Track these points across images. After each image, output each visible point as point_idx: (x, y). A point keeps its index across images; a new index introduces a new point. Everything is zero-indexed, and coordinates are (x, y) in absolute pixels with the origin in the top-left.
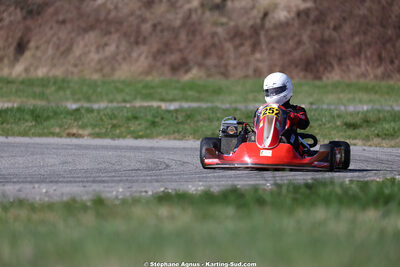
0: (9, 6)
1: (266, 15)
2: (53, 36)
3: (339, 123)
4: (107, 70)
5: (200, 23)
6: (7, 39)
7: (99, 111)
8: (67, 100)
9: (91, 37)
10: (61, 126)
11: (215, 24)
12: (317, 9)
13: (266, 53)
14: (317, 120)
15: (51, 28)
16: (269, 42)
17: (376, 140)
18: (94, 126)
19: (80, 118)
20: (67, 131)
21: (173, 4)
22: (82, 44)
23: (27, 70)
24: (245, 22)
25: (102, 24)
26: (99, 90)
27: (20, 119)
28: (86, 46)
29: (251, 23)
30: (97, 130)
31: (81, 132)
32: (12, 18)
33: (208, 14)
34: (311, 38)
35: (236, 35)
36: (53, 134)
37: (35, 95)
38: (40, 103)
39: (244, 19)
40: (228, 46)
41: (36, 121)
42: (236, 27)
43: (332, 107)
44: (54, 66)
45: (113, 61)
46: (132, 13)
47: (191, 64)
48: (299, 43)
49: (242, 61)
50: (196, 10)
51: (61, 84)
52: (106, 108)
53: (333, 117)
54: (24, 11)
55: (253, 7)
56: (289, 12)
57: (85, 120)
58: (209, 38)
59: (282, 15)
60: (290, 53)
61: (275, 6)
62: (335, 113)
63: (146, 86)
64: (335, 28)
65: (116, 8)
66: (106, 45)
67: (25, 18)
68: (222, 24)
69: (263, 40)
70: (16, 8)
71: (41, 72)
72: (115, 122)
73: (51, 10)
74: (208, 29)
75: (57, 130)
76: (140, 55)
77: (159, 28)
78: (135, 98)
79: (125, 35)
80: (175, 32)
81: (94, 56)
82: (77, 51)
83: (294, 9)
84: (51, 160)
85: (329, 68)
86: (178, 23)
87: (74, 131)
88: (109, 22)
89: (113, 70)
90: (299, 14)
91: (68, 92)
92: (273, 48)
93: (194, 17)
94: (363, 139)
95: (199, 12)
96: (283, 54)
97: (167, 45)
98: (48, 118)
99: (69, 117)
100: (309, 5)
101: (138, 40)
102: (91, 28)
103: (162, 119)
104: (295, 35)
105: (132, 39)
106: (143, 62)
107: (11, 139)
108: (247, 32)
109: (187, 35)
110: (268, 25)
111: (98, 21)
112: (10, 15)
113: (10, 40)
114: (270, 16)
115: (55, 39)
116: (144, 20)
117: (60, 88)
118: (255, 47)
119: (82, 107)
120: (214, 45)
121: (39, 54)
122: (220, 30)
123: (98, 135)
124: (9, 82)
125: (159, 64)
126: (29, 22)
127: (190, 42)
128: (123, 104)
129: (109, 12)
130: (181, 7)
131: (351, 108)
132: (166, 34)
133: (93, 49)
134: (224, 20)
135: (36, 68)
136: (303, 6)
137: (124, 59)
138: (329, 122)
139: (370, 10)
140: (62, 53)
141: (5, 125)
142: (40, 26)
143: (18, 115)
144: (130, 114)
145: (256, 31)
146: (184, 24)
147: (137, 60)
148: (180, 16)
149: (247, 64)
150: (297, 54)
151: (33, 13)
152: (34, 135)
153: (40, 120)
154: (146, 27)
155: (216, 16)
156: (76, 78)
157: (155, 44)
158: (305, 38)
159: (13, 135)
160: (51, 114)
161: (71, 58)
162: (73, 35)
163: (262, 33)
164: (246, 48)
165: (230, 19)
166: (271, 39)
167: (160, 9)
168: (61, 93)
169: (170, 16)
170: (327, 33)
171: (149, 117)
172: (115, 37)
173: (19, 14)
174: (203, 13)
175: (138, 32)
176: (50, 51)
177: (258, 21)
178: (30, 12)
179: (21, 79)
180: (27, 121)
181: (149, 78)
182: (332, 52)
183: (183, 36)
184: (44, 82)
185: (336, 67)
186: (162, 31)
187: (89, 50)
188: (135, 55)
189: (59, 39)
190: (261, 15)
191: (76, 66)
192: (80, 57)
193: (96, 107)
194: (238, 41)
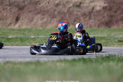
0: (13, 7)
1: (93, 8)
2: (27, 16)
3: (116, 40)
4: (44, 26)
5: (73, 11)
6: (13, 17)
7: (41, 38)
8: (31, 35)
9: (39, 16)
10: (29, 43)
11: (77, 11)
12: (109, 6)
13: (93, 21)
14: (109, 40)
15: (27, 13)
16: (94, 17)
18: (39, 42)
19: (35, 40)
20: (31, 44)
21: (64, 5)
22: (36, 18)
23: (19, 26)
24: (86, 11)
26: (41, 32)
27: (16, 41)
28: (37, 19)
29: (88, 11)
32: (14, 10)
33: (75, 8)
34: (107, 15)
35: (84, 15)
37: (21, 34)
39: (86, 10)
40: (82, 18)
41: (21, 41)
42: (84, 12)
43: (114, 36)
44: (27, 25)
45: (46, 23)
46: (52, 8)
47: (70, 24)
48: (104, 17)
49: (86, 23)
50: (71, 7)
51: (30, 30)
52: (43, 37)
53: (115, 39)
54: (18, 8)
55: (89, 6)
56: (100, 7)
57: (37, 41)
58: (76, 16)
59: (98, 8)
60: (101, 19)
61: (96, 6)
62: (115, 38)
64: (115, 12)
65: (47, 7)
66: (44, 18)
67: (18, 11)
68: (80, 11)
69: (93, 16)
70: (16, 7)
71: (24, 27)
72: (46, 41)
73: (26, 8)
74: (75, 13)
75: (28, 44)
76: (54, 21)
77: (60, 13)
79: (50, 15)
80: (64, 14)
81: (40, 22)
82: (35, 21)
83: (102, 6)
84: (25, 52)
85: (113, 24)
86: (66, 11)
87: (33, 44)
88: (44, 11)
89: (46, 26)
90: (103, 8)
91: (32, 33)
92: (96, 18)
93: (71, 9)
95: (73, 8)
96: (98, 20)
97: (62, 18)
98: (25, 40)
99: (32, 40)
100: (107, 5)
101: (54, 17)
102: (39, 13)
104: (102, 14)
105: (52, 16)
106: (55, 24)
107: (13, 47)
108: (87, 13)
109: (69, 15)
110: (94, 12)
111: (41, 11)
112: (14, 9)
113: (14, 17)
114: (95, 9)
116: (55, 10)
117: (30, 32)
118: (90, 18)
119: (36, 37)
120: (77, 18)
121: (23, 21)
122: (79, 13)
124: (13, 30)
126: (20, 12)
127: (70, 17)
129: (44, 8)
130: (67, 6)
131: (120, 36)
132: (62, 15)
133: (40, 20)
134: (80, 10)
135: (22, 26)
136: (105, 5)
137: (49, 23)
138: (113, 40)
140: (30, 21)
141: (11, 43)
142: (23, 13)
143: (16, 39)
145: (90, 13)
146: (68, 12)
147: (53, 23)
148: (67, 9)
149: (87, 24)
150: (103, 20)
151: (21, 8)
152: (21, 45)
153: (23, 41)
154: (56, 13)
155: (78, 9)
156: (34, 29)
157: (59, 18)
158: (105, 15)
159: (14, 46)
161: (33, 23)
162: (33, 15)
163: (92, 14)
164: (87, 19)
165: (82, 9)
166: (95, 16)
167: (60, 7)
168: (30, 33)
169: (63, 9)
170: (112, 14)
172: (46, 16)
173: (16, 9)
174: (74, 8)
175: (54, 14)
176: (26, 21)
177: (91, 10)
178: (20, 9)
179: (17, 29)
180: (18, 41)
182: (114, 19)
183: (67, 15)
184: (25, 30)
185: (115, 24)
186: (61, 14)
187: (38, 20)
188: (52, 21)
189: (29, 17)
190: (92, 8)
191: (34, 25)
192: (35, 23)
193: (40, 37)
194: (84, 16)
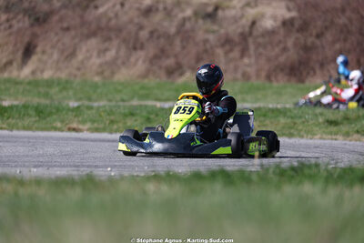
0: (18, 14)
1: (254, 23)
2: (58, 41)
3: (321, 120)
4: (107, 73)
5: (193, 30)
6: (15, 45)
7: (98, 108)
8: (69, 99)
9: (93, 42)
10: (62, 121)
11: (207, 31)
12: (301, 18)
13: (253, 60)
14: (301, 117)
15: (57, 34)
16: (257, 48)
17: (356, 136)
18: (93, 121)
19: (80, 114)
20: (68, 126)
21: (168, 13)
22: (84, 49)
23: (33, 73)
24: (233, 30)
25: (103, 31)
26: (99, 91)
27: (24, 115)
28: (88, 51)
29: (240, 30)
30: (96, 125)
31: (81, 127)
32: (21, 25)
33: (200, 22)
34: (295, 45)
35: (227, 42)
36: (56, 129)
37: (39, 95)
38: (44, 101)
39: (234, 27)
40: (220, 51)
41: (39, 116)
42: (227, 34)
44: (58, 69)
45: (113, 66)
46: (131, 21)
47: (185, 68)
49: (232, 66)
50: (189, 19)
51: (65, 86)
52: (104, 106)
53: (316, 115)
54: (32, 18)
55: (242, 16)
56: (275, 21)
57: (85, 116)
58: (201, 44)
59: (268, 24)
60: (277, 57)
61: (263, 16)
62: (318, 111)
63: (143, 88)
64: (318, 36)
65: (116, 15)
66: (106, 50)
67: (32, 25)
68: (214, 32)
69: (252, 48)
70: (24, 15)
71: (47, 75)
72: (112, 117)
73: (56, 18)
74: (200, 36)
75: (59, 125)
76: (137, 60)
77: (155, 35)
78: (132, 98)
79: (124, 41)
80: (169, 38)
81: (96, 61)
82: (80, 57)
83: (280, 19)
84: (50, 150)
85: (312, 73)
86: (173, 30)
87: (75, 125)
88: (109, 29)
89: (113, 73)
90: (284, 23)
91: (71, 93)
92: (260, 54)
93: (188, 25)
94: (344, 135)
95: (193, 19)
96: (269, 60)
97: (163, 51)
98: (50, 114)
99: (70, 113)
100: (294, 14)
101: (136, 46)
102: (93, 34)
103: (157, 115)
104: (280, 42)
105: (131, 45)
106: (141, 67)
107: (15, 133)
108: (237, 39)
109: (182, 41)
110: (255, 33)
111: (99, 28)
112: (18, 22)
113: (19, 45)
114: (258, 24)
115: (59, 44)
116: (141, 28)
117: (65, 88)
118: (244, 52)
119: (83, 105)
120: (206, 51)
121: (45, 57)
122: (211, 37)
123: (97, 130)
124: (16, 83)
125: (155, 68)
126: (37, 30)
127: (184, 48)
128: (121, 104)
129: (110, 20)
130: (176, 16)
132: (162, 41)
133: (95, 54)
134: (215, 28)
135: (42, 71)
136: (288, 15)
137: (123, 63)
138: (312, 119)
139: (350, 20)
140: (67, 57)
141: (10, 120)
142: (46, 32)
143: (23, 111)
144: (127, 111)
145: (244, 37)
146: (178, 32)
147: (135, 64)
148: (175, 23)
149: (236, 69)
150: (282, 59)
151: (40, 20)
152: (37, 129)
153: (43, 115)
154: (144, 34)
155: (209, 25)
156: (78, 80)
157: (151, 50)
158: (290, 43)
159: (18, 129)
160: (54, 111)
161: (75, 62)
162: (77, 40)
163: (250, 40)
164: (236, 53)
165: (221, 26)
166: (258, 45)
167: (157, 18)
168: (65, 93)
169: (166, 24)
170: (310, 40)
171: (144, 114)
172: (115, 42)
173: (27, 22)
174: (196, 21)
175: (137, 39)
176: (55, 56)
177: (247, 29)
178: (37, 20)
179: (27, 80)
180: (30, 116)
181: (146, 81)
182: (314, 57)
183: (178, 42)
184: (49, 83)
185: (318, 72)
186: (159, 37)
187: (91, 55)
188: (133, 59)
189: (64, 44)
190: (249, 23)
191: (79, 69)
192: (82, 62)
193: (96, 104)
194: (227, 47)
